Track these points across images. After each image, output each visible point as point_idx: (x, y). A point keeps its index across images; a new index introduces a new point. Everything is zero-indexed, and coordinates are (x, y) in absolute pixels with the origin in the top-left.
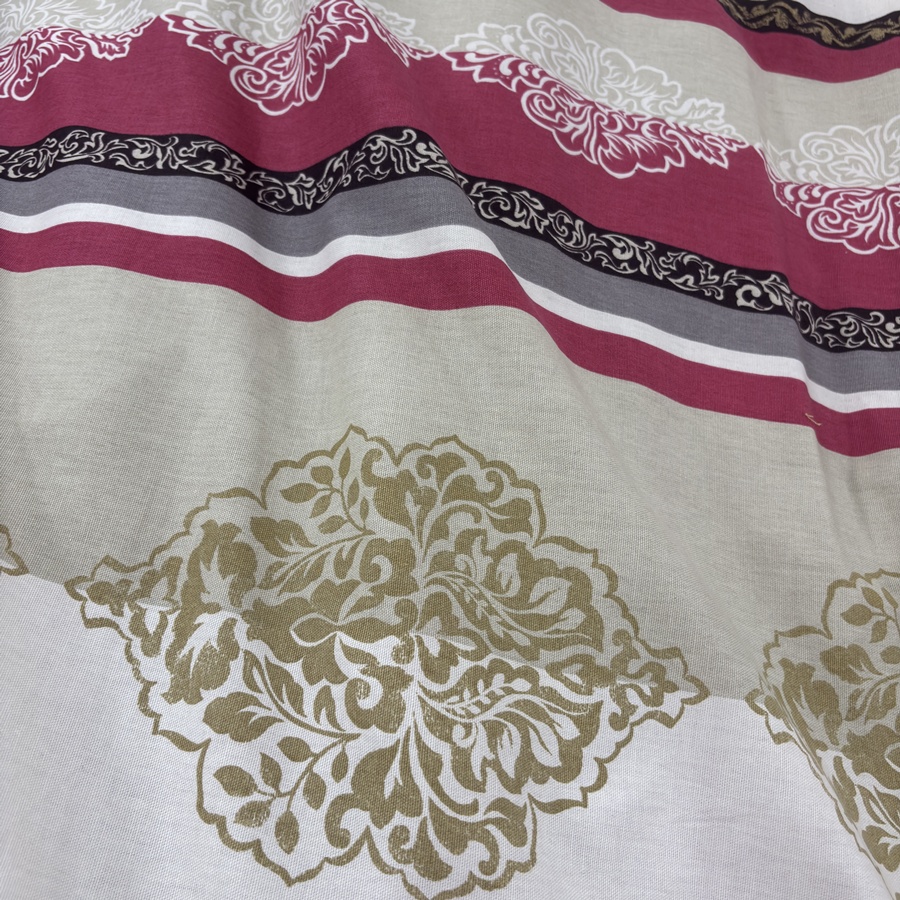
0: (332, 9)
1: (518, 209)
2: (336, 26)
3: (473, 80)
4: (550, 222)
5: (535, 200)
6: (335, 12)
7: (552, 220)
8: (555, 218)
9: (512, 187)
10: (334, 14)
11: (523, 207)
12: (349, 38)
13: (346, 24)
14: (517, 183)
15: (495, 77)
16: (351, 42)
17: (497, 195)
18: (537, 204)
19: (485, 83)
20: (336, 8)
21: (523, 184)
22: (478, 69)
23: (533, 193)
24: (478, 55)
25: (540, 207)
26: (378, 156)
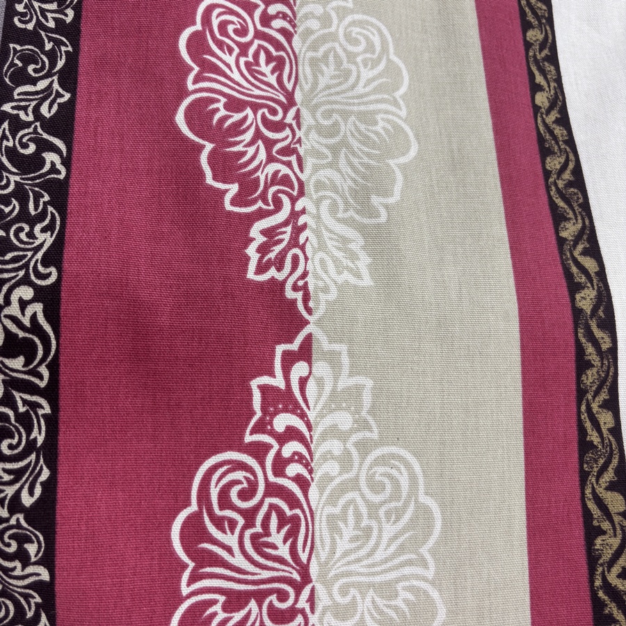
0: (285, 170)
1: (9, 466)
2: (259, 173)
3: (254, 377)
4: (7, 520)
5: (38, 491)
6: (280, 175)
7: (13, 522)
8: (18, 526)
9: (50, 452)
10: (277, 172)
11: (18, 474)
12: (234, 188)
13: (257, 186)
14: (62, 458)
15: (264, 409)
16: (227, 191)
17: (29, 432)
18: (31, 493)
19: (250, 394)
20: (286, 176)
21: (63, 468)
22: (278, 382)
23: (49, 486)
24: (303, 382)
25: (27, 500)
26: (23, 236)
